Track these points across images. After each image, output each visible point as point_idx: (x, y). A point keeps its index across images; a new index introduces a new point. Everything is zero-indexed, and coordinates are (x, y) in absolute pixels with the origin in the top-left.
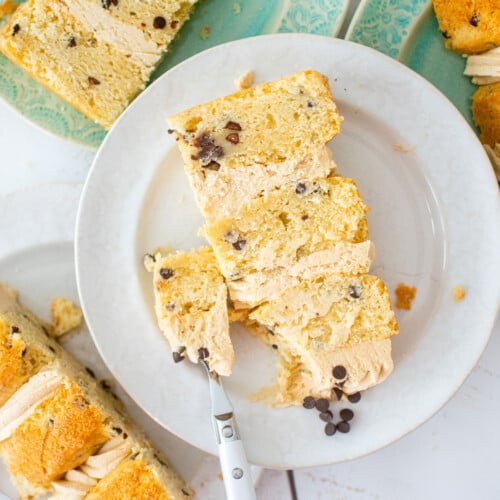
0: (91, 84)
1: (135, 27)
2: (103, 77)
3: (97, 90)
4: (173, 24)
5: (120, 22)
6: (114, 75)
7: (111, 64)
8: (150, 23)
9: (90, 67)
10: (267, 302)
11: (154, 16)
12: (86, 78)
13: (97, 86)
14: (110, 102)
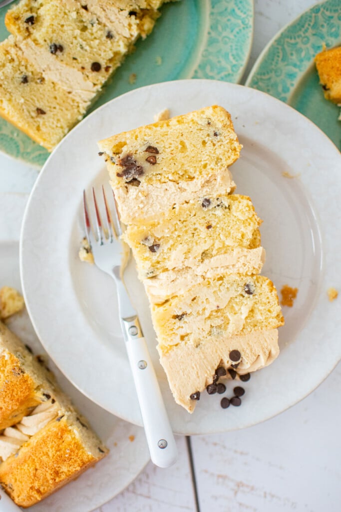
0: (38, 114)
1: (76, 70)
2: (48, 109)
3: (44, 118)
4: (107, 69)
5: (64, 66)
6: (58, 107)
7: (55, 98)
8: (88, 66)
9: (38, 100)
10: (177, 296)
11: (92, 61)
12: (35, 109)
13: (43, 116)
14: (53, 128)
